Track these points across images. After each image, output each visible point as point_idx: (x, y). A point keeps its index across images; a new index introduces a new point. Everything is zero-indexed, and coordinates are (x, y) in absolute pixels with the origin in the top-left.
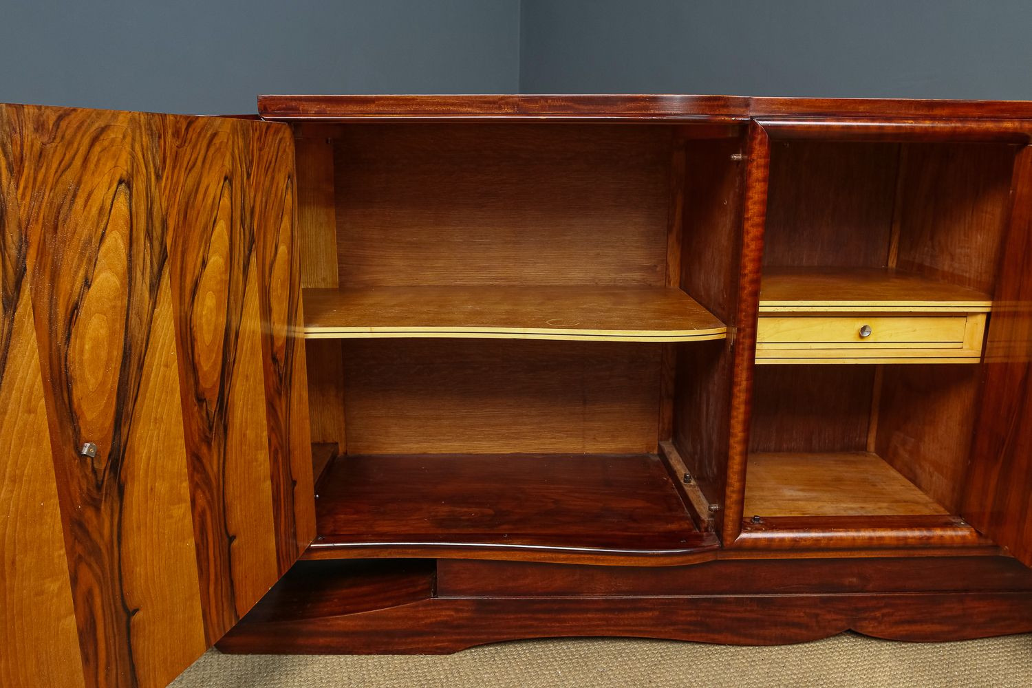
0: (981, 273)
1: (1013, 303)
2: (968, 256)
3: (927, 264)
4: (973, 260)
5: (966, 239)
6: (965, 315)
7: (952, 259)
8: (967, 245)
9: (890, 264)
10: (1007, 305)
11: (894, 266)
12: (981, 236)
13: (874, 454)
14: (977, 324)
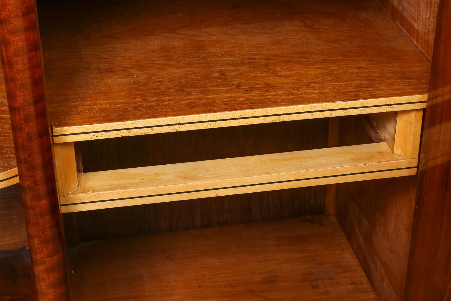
4: (422, 6)
13: (333, 219)
14: (411, 123)
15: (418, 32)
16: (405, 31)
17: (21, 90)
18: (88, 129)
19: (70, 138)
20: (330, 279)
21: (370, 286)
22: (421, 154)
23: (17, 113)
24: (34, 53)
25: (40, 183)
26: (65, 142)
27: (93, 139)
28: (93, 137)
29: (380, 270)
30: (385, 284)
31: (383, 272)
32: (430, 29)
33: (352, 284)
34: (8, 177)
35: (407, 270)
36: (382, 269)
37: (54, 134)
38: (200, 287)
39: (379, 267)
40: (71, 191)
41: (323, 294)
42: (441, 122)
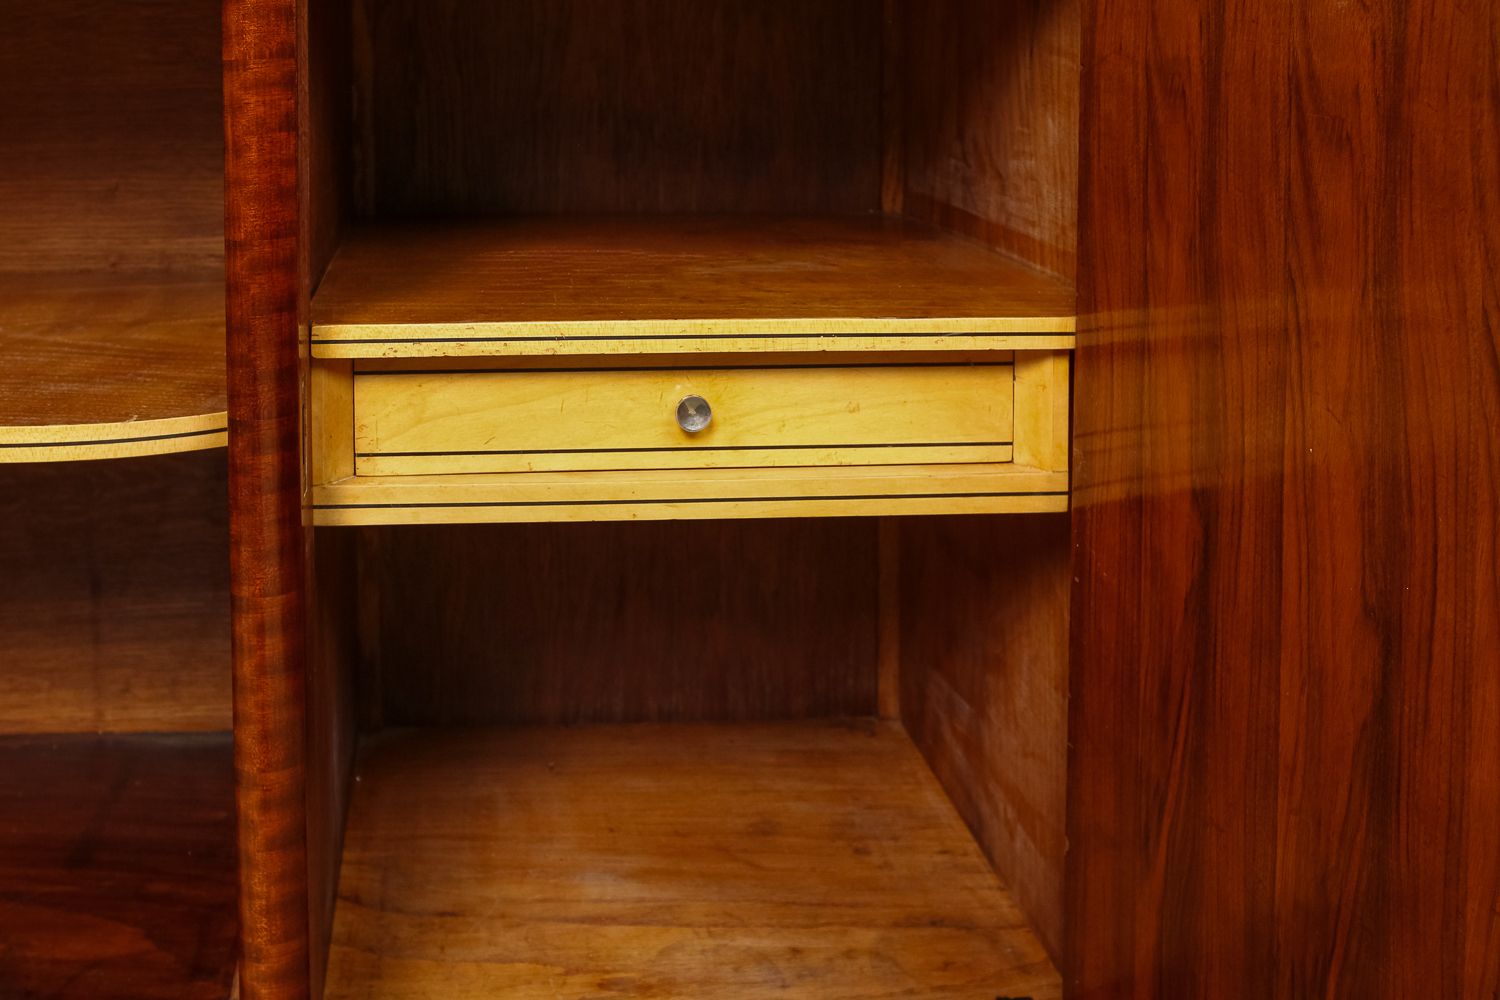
0: (1063, 229)
1: (1133, 315)
2: (1033, 179)
3: (957, 203)
4: (1045, 189)
5: (1026, 130)
6: (1008, 361)
7: (1003, 190)
8: (1027, 149)
9: (887, 206)
10: (1119, 324)
11: (898, 208)
12: (1053, 120)
13: (897, 726)
14: (1044, 387)
15: (1042, 244)
16: (1015, 256)
17: (251, 204)
18: (380, 332)
19: (343, 351)
20: (895, 838)
21: (985, 860)
22: (1075, 449)
23: (238, 253)
24: (284, 135)
25: (266, 412)
26: (333, 356)
27: (387, 356)
28: (389, 351)
29: (1005, 810)
30: (1018, 844)
31: (1011, 814)
32: (1066, 224)
33: (944, 852)
34: (216, 427)
35: (1068, 747)
36: (1010, 810)
37: (314, 338)
38: (611, 830)
39: (1001, 806)
40: (339, 479)
41: (880, 867)
42: (1112, 357)
